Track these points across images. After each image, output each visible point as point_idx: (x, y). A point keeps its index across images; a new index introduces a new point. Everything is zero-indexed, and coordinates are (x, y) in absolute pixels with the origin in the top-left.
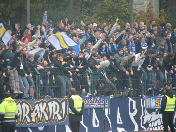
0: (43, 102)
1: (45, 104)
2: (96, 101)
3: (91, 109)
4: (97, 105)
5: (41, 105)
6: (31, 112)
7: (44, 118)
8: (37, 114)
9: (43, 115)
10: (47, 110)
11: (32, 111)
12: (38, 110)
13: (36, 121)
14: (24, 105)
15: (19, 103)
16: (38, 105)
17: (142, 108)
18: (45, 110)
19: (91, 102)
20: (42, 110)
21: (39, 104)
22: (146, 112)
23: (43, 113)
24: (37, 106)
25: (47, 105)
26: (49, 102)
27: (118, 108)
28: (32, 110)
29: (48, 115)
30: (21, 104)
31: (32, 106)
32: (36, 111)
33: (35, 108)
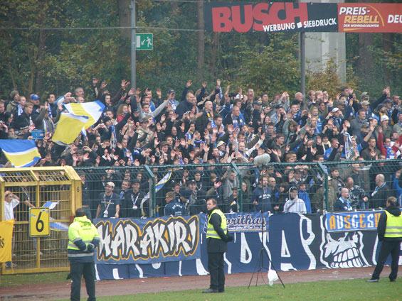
0: (160, 223)
1: (163, 226)
2: (247, 220)
3: (239, 234)
4: (248, 227)
5: (156, 227)
6: (139, 239)
7: (161, 248)
8: (150, 243)
9: (160, 244)
10: (166, 235)
11: (142, 238)
12: (151, 236)
13: (148, 253)
14: (129, 227)
15: (121, 225)
16: (152, 228)
17: (321, 230)
18: (163, 237)
19: (238, 223)
20: (159, 236)
21: (152, 225)
22: (329, 238)
23: (159, 241)
24: (149, 230)
25: (166, 228)
26: (169, 223)
27: (283, 231)
28: (141, 235)
29: (169, 244)
30: (124, 226)
31: (142, 230)
32: (148, 238)
33: (145, 232)
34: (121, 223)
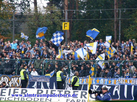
0: (16, 77)
2: (43, 78)
3: (41, 82)
4: (43, 80)
6: (9, 81)
7: (16, 85)
9: (16, 84)
10: (18, 81)
13: (11, 86)
14: (6, 78)
17: (66, 83)
18: (17, 82)
19: (41, 79)
21: (14, 78)
22: (68, 86)
25: (18, 79)
26: (19, 77)
27: (54, 83)
29: (19, 84)
31: (10, 79)
32: (12, 82)
33: (11, 80)
34: (3, 76)
